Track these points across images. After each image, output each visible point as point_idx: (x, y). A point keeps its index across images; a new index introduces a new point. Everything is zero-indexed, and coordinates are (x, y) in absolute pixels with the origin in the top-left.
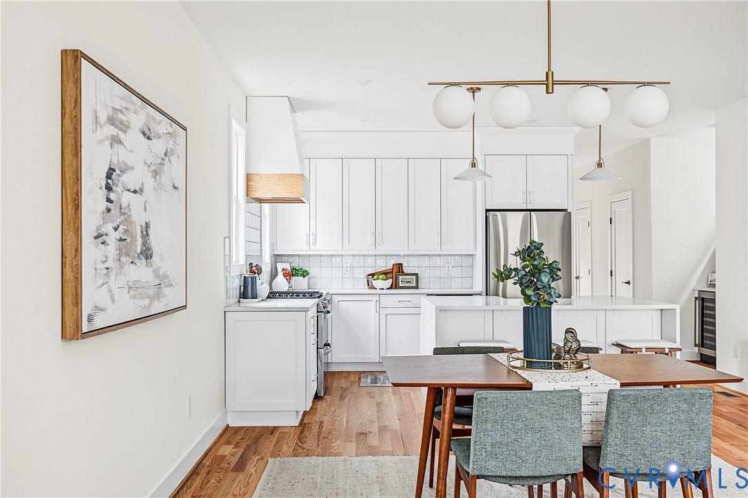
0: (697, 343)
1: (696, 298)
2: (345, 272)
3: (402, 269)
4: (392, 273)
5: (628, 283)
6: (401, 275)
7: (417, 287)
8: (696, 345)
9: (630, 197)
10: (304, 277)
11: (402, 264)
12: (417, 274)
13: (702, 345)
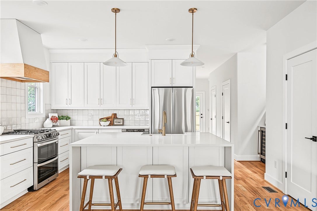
0: (259, 152)
1: (259, 131)
2: (89, 118)
3: (116, 116)
4: (111, 118)
5: (229, 122)
6: (116, 119)
7: (123, 125)
8: (258, 154)
9: (229, 83)
10: (67, 120)
11: (116, 114)
12: (123, 119)
13: (262, 154)
